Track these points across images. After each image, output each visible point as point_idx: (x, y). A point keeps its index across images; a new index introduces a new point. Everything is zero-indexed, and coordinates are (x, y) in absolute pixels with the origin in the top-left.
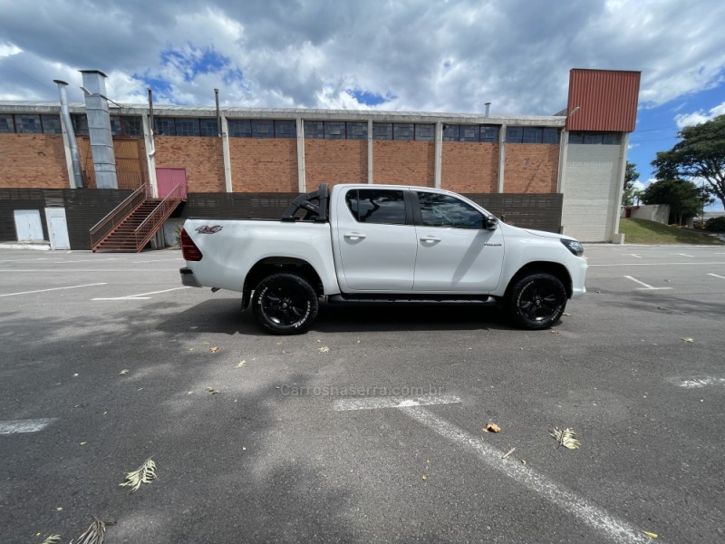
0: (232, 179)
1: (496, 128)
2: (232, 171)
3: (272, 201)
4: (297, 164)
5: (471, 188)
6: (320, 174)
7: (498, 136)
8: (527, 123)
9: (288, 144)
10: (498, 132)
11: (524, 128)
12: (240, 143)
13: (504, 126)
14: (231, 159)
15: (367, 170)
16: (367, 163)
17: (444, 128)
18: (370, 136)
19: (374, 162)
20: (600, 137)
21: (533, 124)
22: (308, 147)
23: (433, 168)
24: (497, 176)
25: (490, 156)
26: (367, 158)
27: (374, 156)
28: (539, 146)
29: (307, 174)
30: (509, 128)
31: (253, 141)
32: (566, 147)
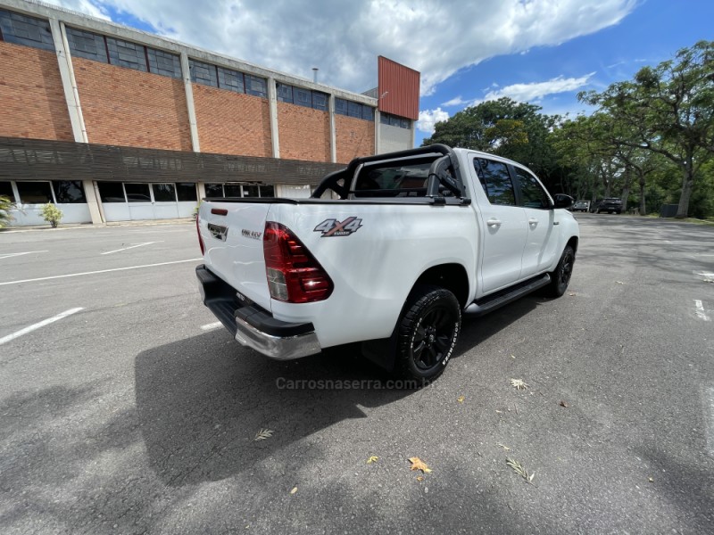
1: (325, 97)
3: (18, 152)
4: (62, 94)
5: (309, 155)
6: (112, 116)
7: (327, 105)
8: (350, 98)
9: (36, 58)
10: (328, 101)
11: (348, 101)
13: (332, 96)
15: (188, 121)
16: (187, 112)
17: (277, 86)
18: (187, 75)
19: (198, 113)
20: (399, 121)
21: (355, 99)
22: (79, 71)
23: (269, 130)
24: (330, 146)
25: (322, 125)
26: (185, 105)
27: (197, 105)
28: (360, 120)
29: (86, 115)
30: (337, 99)
32: (379, 126)
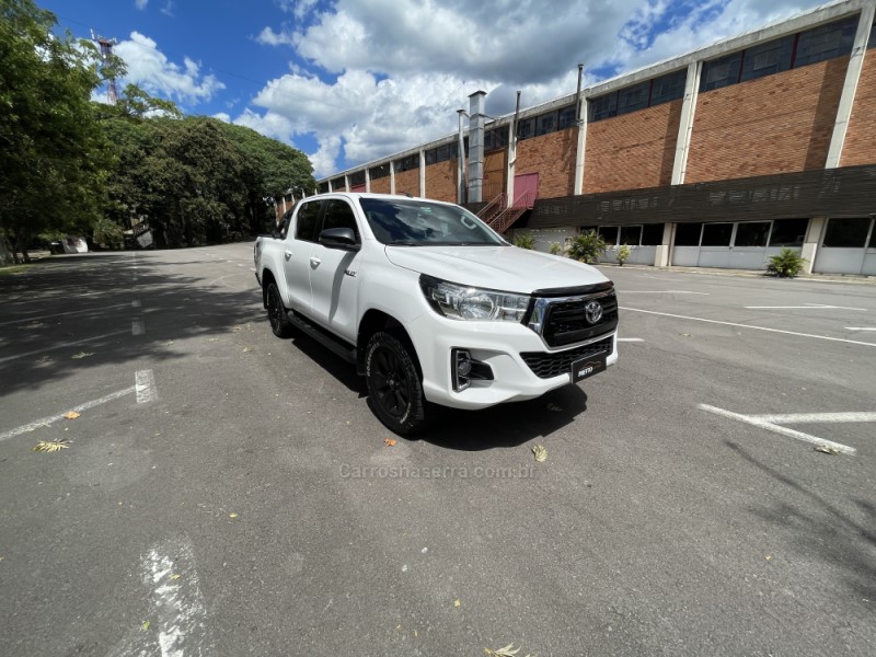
0: (585, 176)
2: (586, 167)
4: (675, 140)
9: (667, 112)
12: (601, 128)
14: (587, 151)
22: (703, 107)
29: (692, 153)
31: (617, 121)
